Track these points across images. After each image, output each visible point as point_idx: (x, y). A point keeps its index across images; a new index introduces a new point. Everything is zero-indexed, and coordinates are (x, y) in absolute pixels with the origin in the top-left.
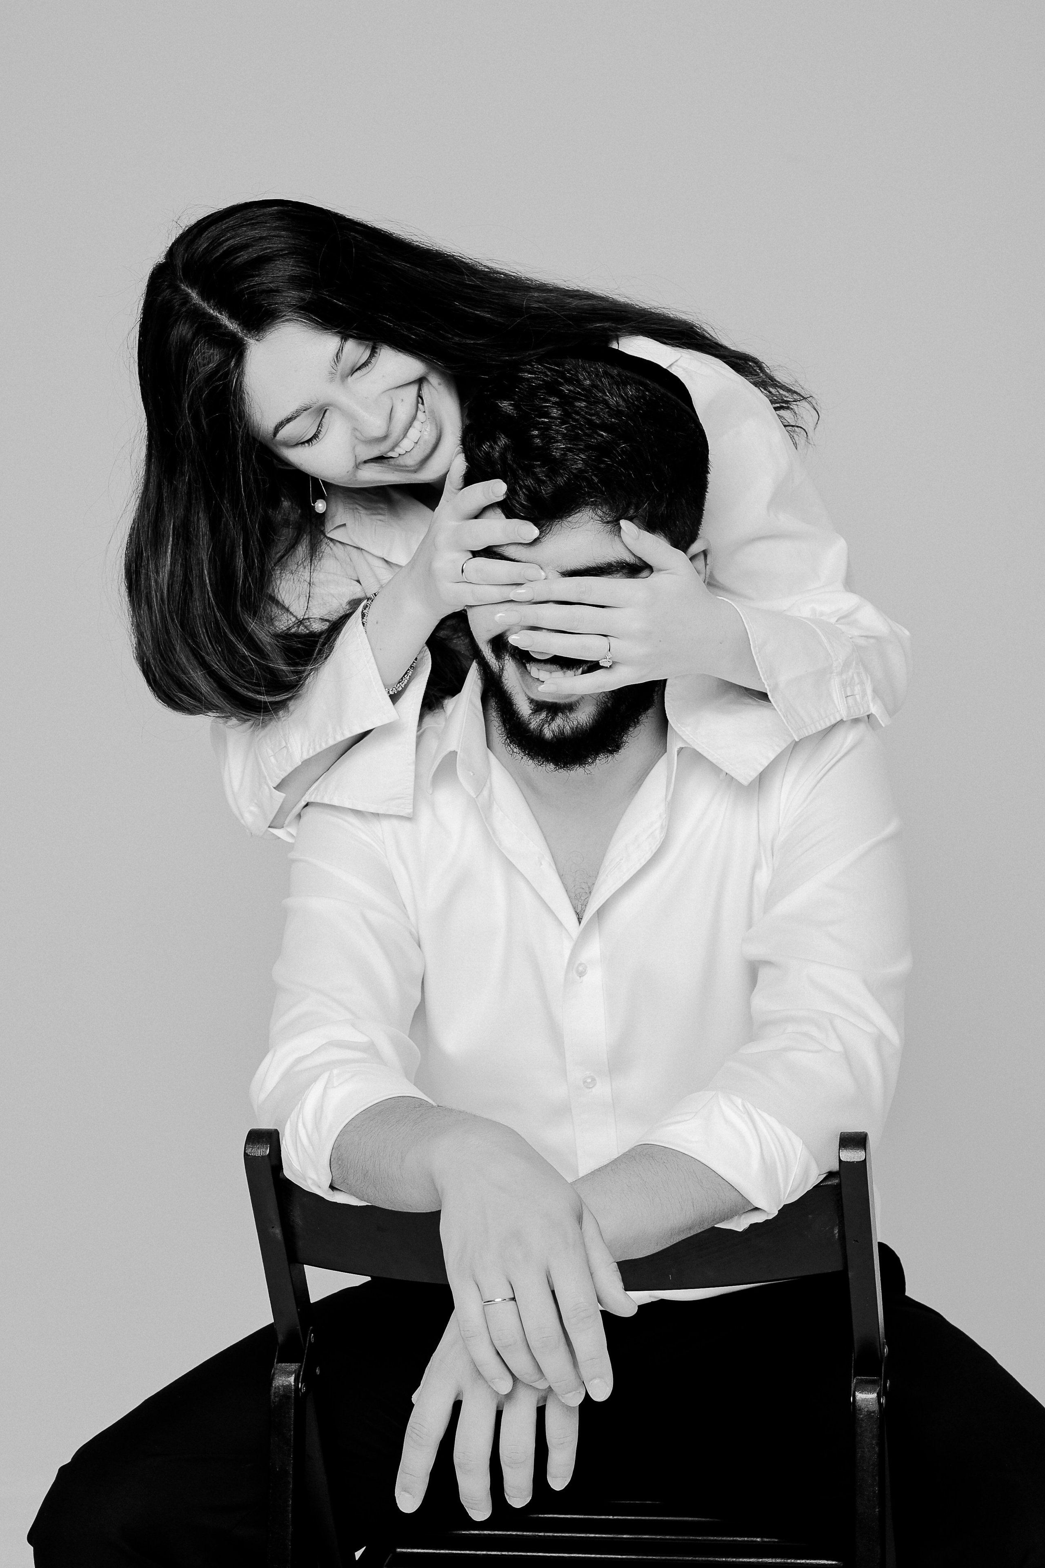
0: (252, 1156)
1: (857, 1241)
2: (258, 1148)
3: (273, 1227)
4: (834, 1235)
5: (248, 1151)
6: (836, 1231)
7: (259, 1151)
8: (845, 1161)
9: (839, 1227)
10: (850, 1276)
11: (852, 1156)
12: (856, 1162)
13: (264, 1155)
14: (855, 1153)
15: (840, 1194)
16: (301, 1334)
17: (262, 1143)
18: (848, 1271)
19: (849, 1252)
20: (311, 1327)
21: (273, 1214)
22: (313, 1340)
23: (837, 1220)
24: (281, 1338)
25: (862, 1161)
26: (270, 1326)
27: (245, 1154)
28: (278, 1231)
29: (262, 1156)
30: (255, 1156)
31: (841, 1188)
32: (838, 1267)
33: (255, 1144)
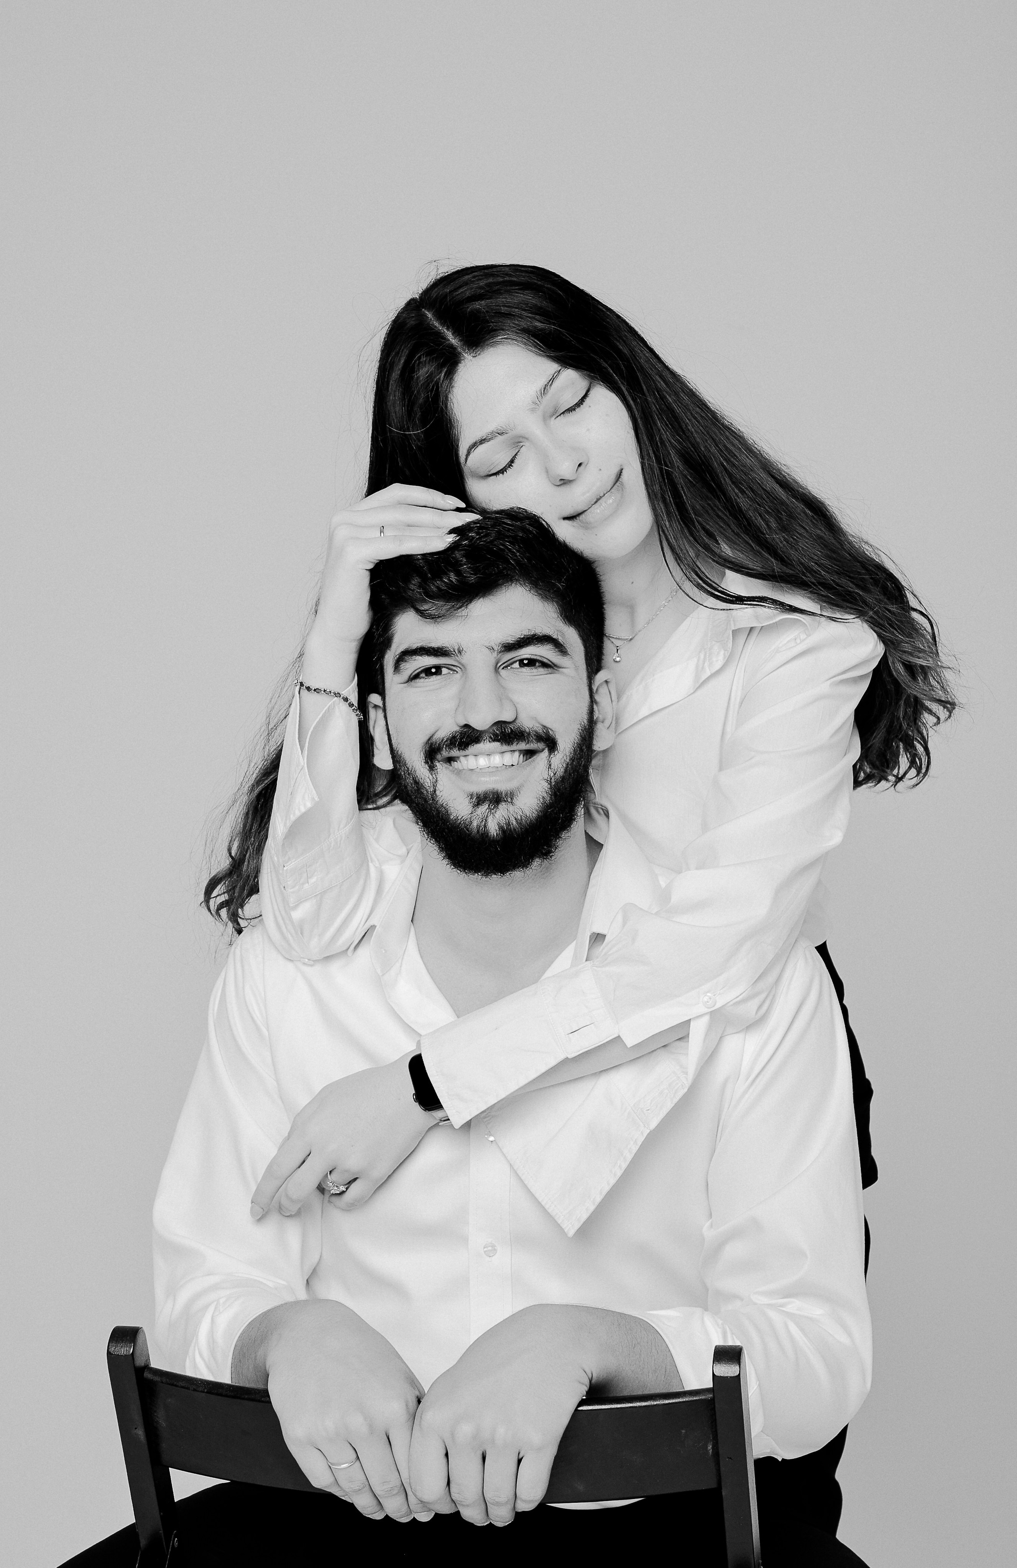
0: (115, 1354)
1: (730, 1458)
2: (122, 1347)
3: (136, 1429)
4: (707, 1451)
5: (112, 1350)
6: (710, 1447)
7: (123, 1350)
8: (718, 1376)
9: (713, 1443)
10: (723, 1494)
11: (727, 1370)
12: (730, 1377)
13: (127, 1354)
14: (729, 1368)
15: (714, 1409)
16: (163, 1537)
17: (126, 1341)
18: (721, 1489)
19: (722, 1469)
20: (175, 1532)
21: (136, 1415)
22: (176, 1544)
23: (711, 1436)
24: (143, 1542)
25: (736, 1376)
26: (131, 1528)
27: (109, 1353)
28: (140, 1433)
29: (126, 1355)
30: (118, 1355)
31: (714, 1403)
32: (713, 1485)
33: (119, 1342)
